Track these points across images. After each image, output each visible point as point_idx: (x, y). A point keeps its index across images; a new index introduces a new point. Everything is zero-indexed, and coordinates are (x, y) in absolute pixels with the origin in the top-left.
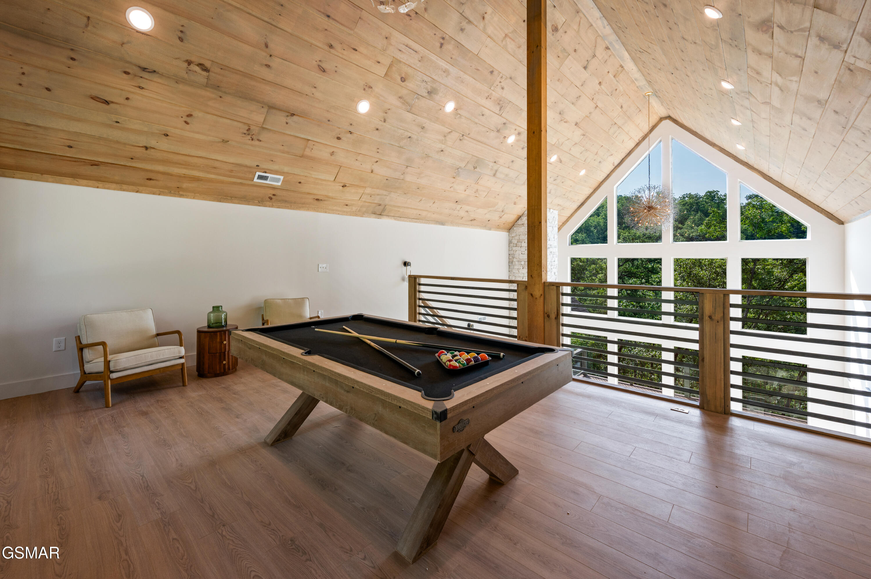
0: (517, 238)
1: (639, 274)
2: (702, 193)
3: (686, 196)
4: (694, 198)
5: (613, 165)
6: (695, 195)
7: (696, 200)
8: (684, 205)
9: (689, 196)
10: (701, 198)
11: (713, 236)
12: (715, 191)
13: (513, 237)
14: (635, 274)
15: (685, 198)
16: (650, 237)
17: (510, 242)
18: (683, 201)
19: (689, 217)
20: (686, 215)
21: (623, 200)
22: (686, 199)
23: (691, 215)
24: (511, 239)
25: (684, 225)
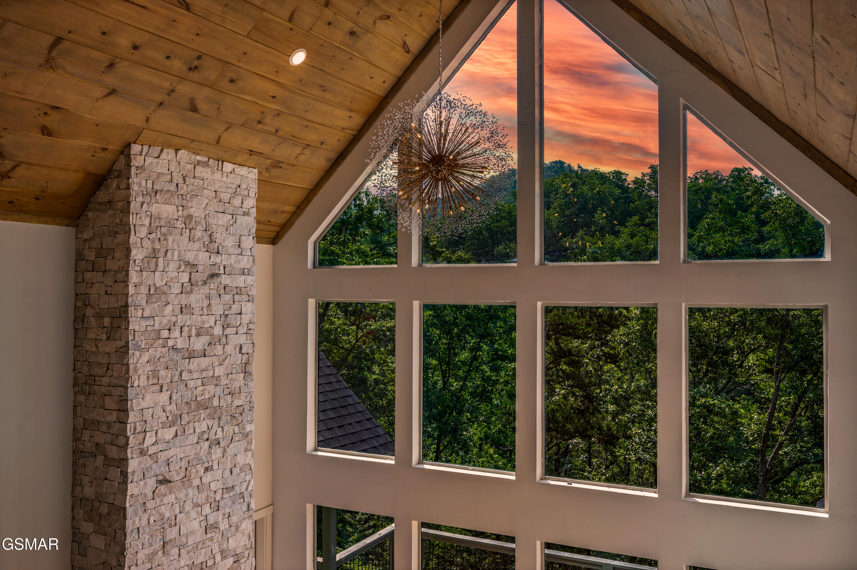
0: (95, 244)
1: (582, 329)
2: (726, 174)
3: (700, 176)
4: (712, 180)
5: (408, 52)
6: (714, 174)
7: (715, 184)
8: (696, 192)
9: (704, 176)
10: (724, 180)
11: (721, 250)
12: (747, 169)
13: (85, 240)
14: (574, 328)
15: (699, 179)
16: (639, 252)
17: (79, 257)
18: (695, 186)
19: (704, 215)
20: (699, 212)
21: (593, 179)
22: (701, 181)
23: (707, 211)
24: (81, 248)
25: (696, 229)
